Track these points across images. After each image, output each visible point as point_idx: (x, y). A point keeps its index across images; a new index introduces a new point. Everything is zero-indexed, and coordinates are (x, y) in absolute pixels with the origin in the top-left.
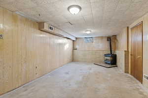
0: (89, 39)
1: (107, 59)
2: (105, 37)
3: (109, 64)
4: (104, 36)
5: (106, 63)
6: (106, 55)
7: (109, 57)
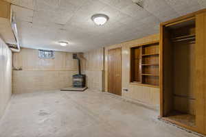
0: (46, 53)
1: (76, 82)
2: (70, 53)
3: (79, 86)
4: (71, 51)
5: (75, 86)
6: (75, 76)
7: (79, 78)
